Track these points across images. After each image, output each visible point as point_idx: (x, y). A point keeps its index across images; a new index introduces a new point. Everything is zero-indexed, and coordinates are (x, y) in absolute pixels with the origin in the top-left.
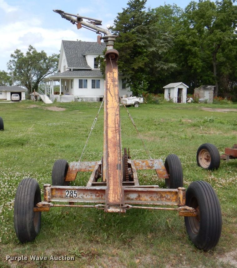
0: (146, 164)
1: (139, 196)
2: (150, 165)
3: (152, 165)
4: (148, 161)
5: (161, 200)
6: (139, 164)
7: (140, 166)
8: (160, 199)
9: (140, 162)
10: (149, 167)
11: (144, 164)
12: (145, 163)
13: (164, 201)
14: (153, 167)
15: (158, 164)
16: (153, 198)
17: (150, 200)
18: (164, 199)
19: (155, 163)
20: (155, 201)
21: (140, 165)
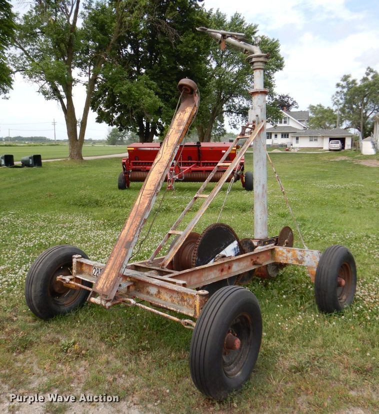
0: (293, 256)
1: (159, 292)
2: (299, 258)
3: (301, 257)
4: (296, 251)
5: (182, 304)
6: (283, 253)
7: (284, 257)
8: (180, 302)
9: (285, 251)
10: (297, 260)
11: (290, 255)
12: (291, 252)
13: (185, 307)
14: (303, 261)
15: (311, 259)
16: (174, 299)
17: (170, 300)
18: (186, 303)
19: (306, 255)
20: (175, 303)
21: (285, 255)
